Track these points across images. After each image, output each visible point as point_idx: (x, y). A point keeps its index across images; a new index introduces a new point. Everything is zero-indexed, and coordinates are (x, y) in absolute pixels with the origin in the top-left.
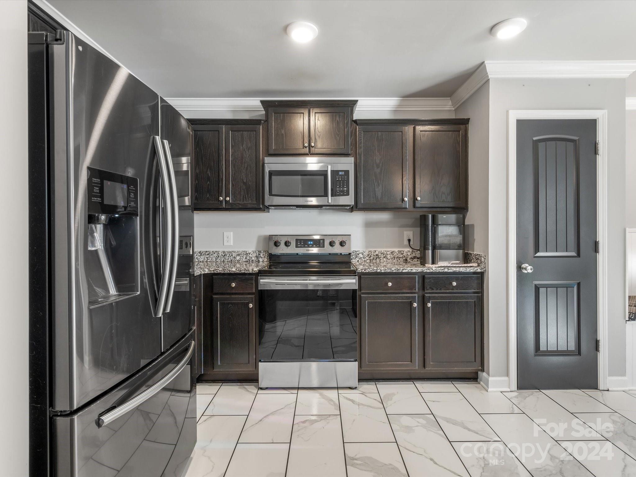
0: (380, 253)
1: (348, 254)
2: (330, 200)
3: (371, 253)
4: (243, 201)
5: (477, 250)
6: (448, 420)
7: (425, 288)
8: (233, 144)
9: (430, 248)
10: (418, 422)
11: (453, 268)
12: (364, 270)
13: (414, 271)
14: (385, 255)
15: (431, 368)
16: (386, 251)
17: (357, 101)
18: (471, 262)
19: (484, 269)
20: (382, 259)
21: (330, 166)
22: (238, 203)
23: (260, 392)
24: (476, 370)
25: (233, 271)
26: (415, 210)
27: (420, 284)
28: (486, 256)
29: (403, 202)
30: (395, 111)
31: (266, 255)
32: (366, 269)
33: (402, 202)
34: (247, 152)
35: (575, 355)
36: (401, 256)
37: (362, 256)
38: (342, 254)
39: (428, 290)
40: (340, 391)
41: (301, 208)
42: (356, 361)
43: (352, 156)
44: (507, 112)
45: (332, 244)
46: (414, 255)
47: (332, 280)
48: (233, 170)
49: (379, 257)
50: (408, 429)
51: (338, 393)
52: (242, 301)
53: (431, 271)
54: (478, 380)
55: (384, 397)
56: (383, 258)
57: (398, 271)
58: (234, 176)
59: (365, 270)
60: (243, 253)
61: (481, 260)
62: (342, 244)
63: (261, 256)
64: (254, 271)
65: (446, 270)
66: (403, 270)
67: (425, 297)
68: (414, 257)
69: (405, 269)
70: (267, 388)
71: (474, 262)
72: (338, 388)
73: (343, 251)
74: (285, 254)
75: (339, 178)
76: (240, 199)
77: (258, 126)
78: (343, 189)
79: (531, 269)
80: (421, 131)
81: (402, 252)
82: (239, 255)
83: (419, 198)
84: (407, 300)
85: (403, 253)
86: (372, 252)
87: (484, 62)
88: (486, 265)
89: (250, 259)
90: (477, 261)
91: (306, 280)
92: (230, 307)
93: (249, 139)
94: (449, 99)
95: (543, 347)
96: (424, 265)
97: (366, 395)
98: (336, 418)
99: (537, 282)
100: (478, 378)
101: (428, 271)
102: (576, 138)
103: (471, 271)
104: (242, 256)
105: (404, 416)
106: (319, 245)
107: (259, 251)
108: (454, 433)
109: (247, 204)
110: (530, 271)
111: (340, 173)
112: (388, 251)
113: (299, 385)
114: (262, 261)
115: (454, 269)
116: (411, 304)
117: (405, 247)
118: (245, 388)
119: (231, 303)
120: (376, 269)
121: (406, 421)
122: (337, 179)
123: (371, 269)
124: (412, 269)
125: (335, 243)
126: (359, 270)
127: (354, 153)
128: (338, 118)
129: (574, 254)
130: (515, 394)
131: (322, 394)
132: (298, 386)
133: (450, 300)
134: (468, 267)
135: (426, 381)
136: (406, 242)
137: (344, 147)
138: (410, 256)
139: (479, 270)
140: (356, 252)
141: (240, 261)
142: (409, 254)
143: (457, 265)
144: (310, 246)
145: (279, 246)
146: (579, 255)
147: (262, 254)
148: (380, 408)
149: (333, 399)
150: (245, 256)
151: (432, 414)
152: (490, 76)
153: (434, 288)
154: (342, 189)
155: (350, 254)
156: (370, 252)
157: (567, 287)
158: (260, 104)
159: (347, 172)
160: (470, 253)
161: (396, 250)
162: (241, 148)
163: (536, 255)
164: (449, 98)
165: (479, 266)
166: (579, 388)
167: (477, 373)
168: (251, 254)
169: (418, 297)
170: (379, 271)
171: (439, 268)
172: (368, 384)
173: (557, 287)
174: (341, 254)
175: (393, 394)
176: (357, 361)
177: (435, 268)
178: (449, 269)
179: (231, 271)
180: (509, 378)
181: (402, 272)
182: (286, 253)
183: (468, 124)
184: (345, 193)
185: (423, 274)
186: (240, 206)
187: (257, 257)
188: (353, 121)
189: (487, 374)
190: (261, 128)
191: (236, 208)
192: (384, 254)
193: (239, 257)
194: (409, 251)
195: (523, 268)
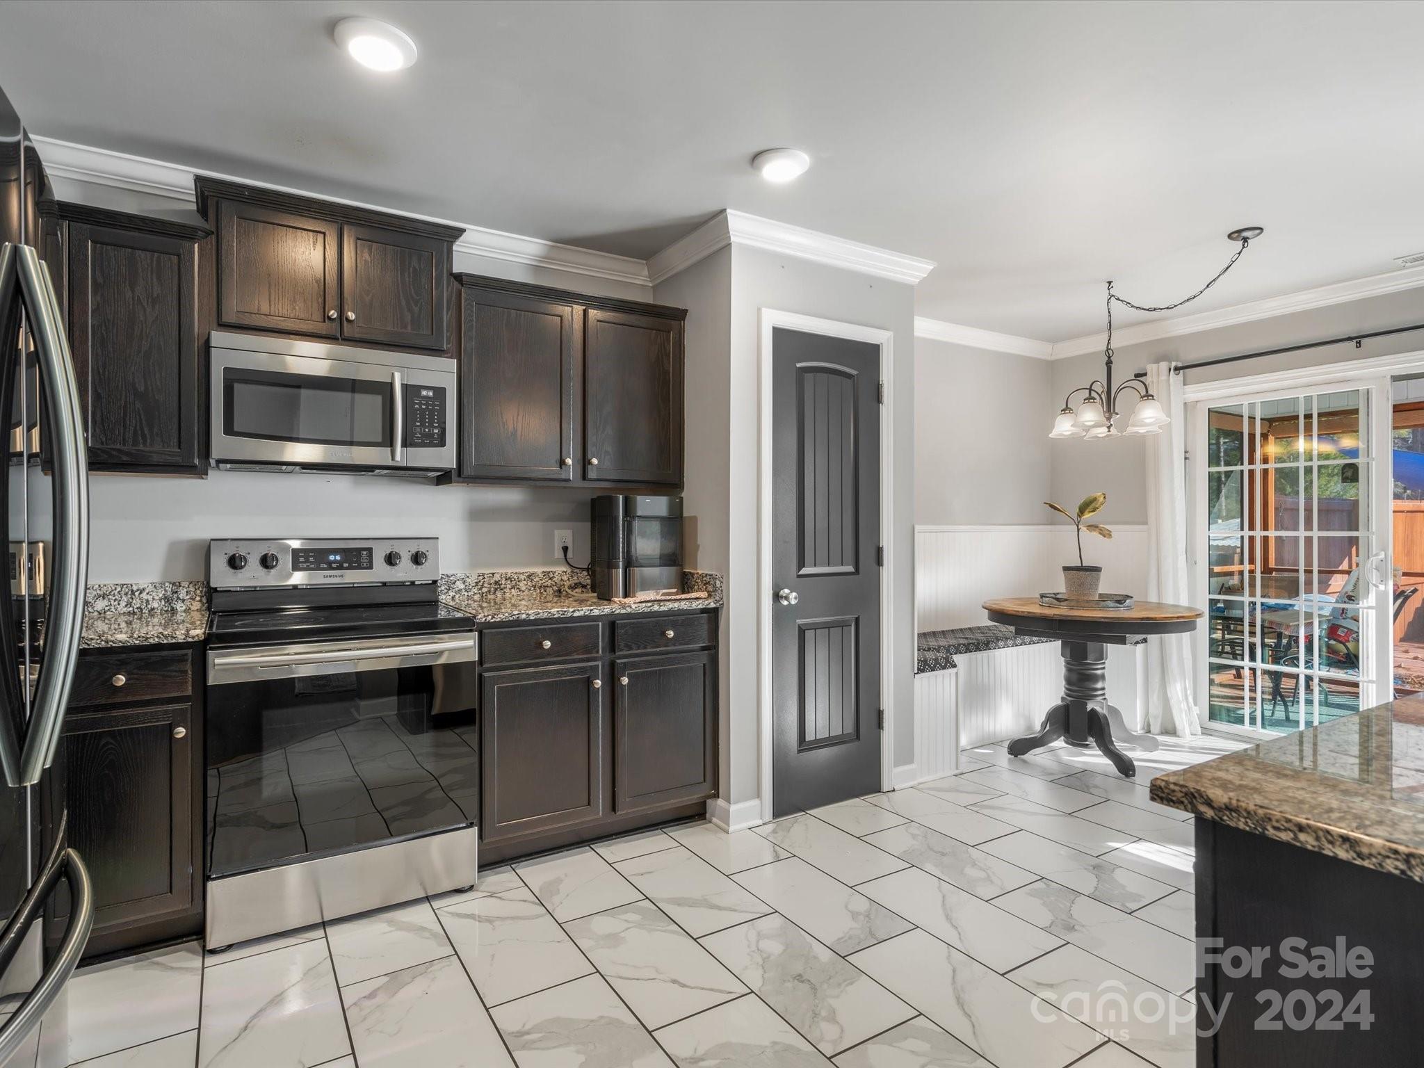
0: (504, 579)
1: (431, 582)
2: (401, 455)
3: (484, 578)
4: (135, 443)
5: (703, 566)
6: (679, 902)
7: (617, 646)
8: (100, 280)
9: (621, 563)
10: (626, 921)
11: (668, 603)
12: (490, 617)
13: (596, 612)
14: (514, 583)
15: (627, 811)
16: (516, 573)
17: (463, 231)
18: (692, 589)
19: (721, 603)
20: (508, 590)
21: (399, 374)
22: (119, 451)
23: (210, 960)
24: (702, 797)
25: (120, 641)
26: (586, 484)
27: (607, 640)
28: (724, 578)
29: (563, 467)
30: (536, 269)
31: (198, 592)
32: (495, 614)
33: (561, 467)
34: (149, 310)
35: (852, 741)
36: (549, 582)
37: (462, 586)
38: (417, 583)
39: (622, 650)
40: (436, 904)
41: (315, 471)
42: (471, 825)
43: (449, 355)
44: (759, 310)
45: (391, 559)
46: (575, 579)
47: (416, 645)
48: (97, 355)
49: (503, 586)
50: (614, 940)
51: (432, 908)
52: (147, 723)
53: (629, 610)
54: (708, 815)
55: (541, 890)
56: (510, 589)
57: (564, 614)
58: (104, 372)
59: (493, 617)
60: (119, 589)
61: (714, 586)
62: (417, 559)
63: (181, 596)
64: (193, 637)
65: (656, 608)
66: (574, 611)
67: (616, 664)
68: (576, 584)
69: (578, 610)
70: (229, 947)
71: (700, 590)
72: (428, 899)
73: (420, 575)
74: (258, 589)
75: (420, 404)
76: (124, 439)
77: (186, 244)
78: (429, 430)
79: (796, 598)
80: (598, 321)
81: (551, 575)
82: (104, 596)
83: (595, 461)
84: (582, 674)
85: (553, 577)
86: (486, 576)
87: (724, 210)
88: (724, 594)
89: (143, 607)
90: (706, 588)
91: (350, 650)
92: (107, 743)
93: (154, 275)
94: (643, 264)
95: (810, 736)
96: (610, 600)
97: (500, 898)
98: (448, 963)
99: (800, 621)
100: (705, 813)
101: (623, 611)
102: (854, 372)
103: (699, 607)
104: (116, 600)
105: (596, 918)
106: (358, 562)
107: (174, 584)
108: (697, 921)
109: (151, 452)
110: (793, 602)
111: (424, 393)
112: (520, 574)
113: (325, 914)
114: (185, 611)
115: (670, 605)
116: (589, 682)
117: (555, 563)
118: (158, 964)
119: (111, 734)
120: (517, 612)
121: (602, 925)
122: (417, 406)
123: (507, 614)
124: (592, 608)
125: (400, 558)
126: (479, 617)
127: (455, 350)
128: (415, 263)
129: (850, 569)
130: (770, 827)
131: (392, 921)
132: (323, 918)
133: (662, 666)
134: (693, 599)
135: (615, 839)
136: (559, 554)
137: (430, 333)
138: (567, 584)
139: (713, 605)
140: (448, 576)
141: (108, 613)
142: (565, 578)
143: (673, 597)
144: (334, 565)
145: (242, 567)
146: (857, 571)
147: (185, 590)
148: (541, 916)
149: (424, 925)
150: (124, 597)
151: (647, 898)
152: (733, 239)
153: (634, 646)
154: (427, 430)
155: (435, 582)
156: (481, 578)
157: (842, 625)
158: (191, 183)
159: (440, 392)
160: (690, 573)
161: (539, 570)
162: (129, 294)
163: (801, 573)
164: (645, 262)
165: (710, 596)
166: (857, 796)
167: (704, 804)
168: (147, 591)
169: (603, 666)
170: (524, 616)
171: (644, 605)
172: (497, 874)
173: (828, 626)
174: (413, 583)
175: (559, 881)
176: (476, 825)
177: (636, 605)
178: (661, 606)
179: (112, 641)
180: (761, 800)
181: (572, 617)
182: (260, 587)
183: (684, 321)
184: (436, 439)
185: (612, 619)
186: (125, 458)
187: (167, 599)
188: (452, 274)
189: (726, 801)
190: (196, 249)
191: (109, 462)
192: (511, 581)
193: (106, 602)
194: (566, 572)
195: (782, 597)
